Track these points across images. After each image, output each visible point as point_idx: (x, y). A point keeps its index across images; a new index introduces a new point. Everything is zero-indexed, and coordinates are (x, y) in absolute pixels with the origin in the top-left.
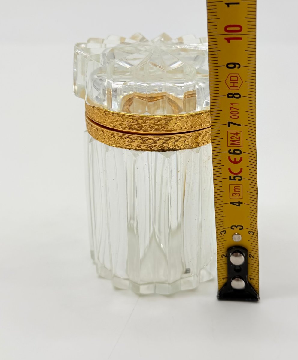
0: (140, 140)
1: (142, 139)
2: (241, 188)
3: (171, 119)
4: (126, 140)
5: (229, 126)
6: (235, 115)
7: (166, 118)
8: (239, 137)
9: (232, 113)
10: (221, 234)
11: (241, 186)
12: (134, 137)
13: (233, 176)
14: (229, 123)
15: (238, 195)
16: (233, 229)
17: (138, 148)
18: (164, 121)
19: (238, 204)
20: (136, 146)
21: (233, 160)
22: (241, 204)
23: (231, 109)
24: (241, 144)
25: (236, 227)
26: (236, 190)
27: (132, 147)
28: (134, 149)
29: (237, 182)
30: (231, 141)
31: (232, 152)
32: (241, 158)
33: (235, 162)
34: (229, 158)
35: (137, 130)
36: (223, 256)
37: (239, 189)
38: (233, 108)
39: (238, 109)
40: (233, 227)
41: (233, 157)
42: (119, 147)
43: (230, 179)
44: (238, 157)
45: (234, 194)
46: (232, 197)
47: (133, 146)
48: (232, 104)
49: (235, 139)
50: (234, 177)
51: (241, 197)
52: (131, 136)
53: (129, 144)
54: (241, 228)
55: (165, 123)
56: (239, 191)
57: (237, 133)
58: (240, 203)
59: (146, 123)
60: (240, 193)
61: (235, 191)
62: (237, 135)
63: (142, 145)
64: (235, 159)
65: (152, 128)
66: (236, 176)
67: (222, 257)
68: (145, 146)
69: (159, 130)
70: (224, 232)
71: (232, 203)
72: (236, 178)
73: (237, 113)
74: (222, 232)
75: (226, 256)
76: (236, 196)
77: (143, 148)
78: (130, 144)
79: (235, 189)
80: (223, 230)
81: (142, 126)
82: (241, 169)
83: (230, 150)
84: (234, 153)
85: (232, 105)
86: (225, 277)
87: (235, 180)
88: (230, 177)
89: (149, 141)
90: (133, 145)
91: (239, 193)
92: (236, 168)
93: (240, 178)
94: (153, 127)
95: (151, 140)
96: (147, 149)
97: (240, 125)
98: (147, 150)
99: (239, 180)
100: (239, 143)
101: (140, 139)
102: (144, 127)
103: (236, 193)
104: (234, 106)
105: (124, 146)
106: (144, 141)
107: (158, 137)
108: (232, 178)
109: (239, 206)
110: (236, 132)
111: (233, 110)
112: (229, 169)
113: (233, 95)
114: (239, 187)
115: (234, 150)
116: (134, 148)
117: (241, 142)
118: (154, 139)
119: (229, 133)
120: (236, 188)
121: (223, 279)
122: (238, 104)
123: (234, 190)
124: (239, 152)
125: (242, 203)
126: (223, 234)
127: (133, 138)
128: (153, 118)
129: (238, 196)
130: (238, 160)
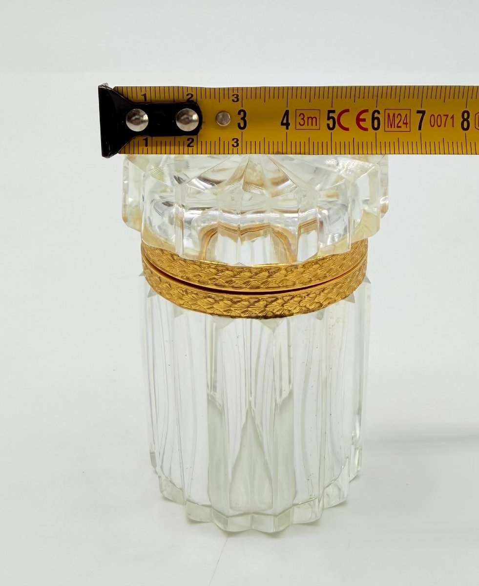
0: (229, 302)
1: (231, 300)
2: (314, 127)
3: (279, 269)
4: (205, 300)
5: (418, 112)
6: (436, 121)
7: (269, 268)
8: (400, 127)
9: (439, 117)
10: (233, 95)
11: (317, 127)
12: (219, 297)
13: (335, 116)
14: (423, 113)
15: (302, 123)
16: (239, 113)
17: (225, 313)
18: (267, 274)
19: (285, 121)
20: (222, 310)
21: (361, 117)
22: (285, 127)
23: (444, 115)
24: (390, 129)
25: (243, 119)
26: (310, 120)
27: (216, 312)
28: (219, 315)
29: (324, 121)
30: (394, 114)
31: (376, 115)
32: (366, 129)
33: (359, 120)
34: (366, 111)
35: (224, 286)
36: (190, 96)
37: (312, 125)
38: (447, 118)
39: (445, 126)
40: (242, 113)
41: (368, 116)
42: (195, 310)
43: (330, 112)
44: (367, 124)
45: (304, 117)
46: (299, 113)
47: (217, 310)
48: (453, 117)
49: (397, 121)
50: (333, 118)
51: (299, 127)
52: (213, 295)
53: (211, 307)
54: (242, 126)
55: (269, 277)
56: (308, 125)
57: (406, 124)
58: (287, 125)
59: (238, 276)
60: (305, 126)
61: (308, 118)
62: (404, 123)
63: (232, 308)
64: (364, 120)
65: (247, 283)
66: (334, 121)
67: (188, 95)
68: (236, 311)
69: (258, 288)
70: (236, 100)
71: (287, 113)
72: (331, 120)
73: (439, 125)
74: (238, 96)
75: (188, 100)
76: (299, 120)
77: (233, 314)
78: (213, 307)
79: (312, 119)
80: (240, 97)
81: (232, 281)
82: (347, 129)
83: (379, 112)
84: (373, 119)
85: (451, 118)
86: (148, 98)
87: (328, 119)
88: (333, 112)
89: (243, 302)
90: (218, 308)
91: (304, 124)
92: (348, 120)
93: (331, 126)
94: (249, 282)
95: (246, 301)
96: (239, 315)
97: (420, 129)
98: (240, 317)
99: (328, 125)
100: (391, 127)
101: (228, 300)
102: (235, 282)
103: (306, 119)
104: (449, 121)
105: (203, 310)
106: (235, 303)
107: (257, 298)
108: (331, 115)
109: (282, 124)
110: (408, 121)
111: (444, 118)
112: (347, 111)
113: (467, 120)
114: (316, 125)
115: (378, 119)
116: (219, 313)
117: (393, 129)
118: (250, 300)
119: (408, 112)
120: (314, 120)
121: (145, 95)
122: (453, 126)
123: (311, 117)
124: (376, 126)
125: (287, 128)
126: (233, 98)
127: (217, 299)
128: (249, 269)
129: (300, 123)
130: (362, 124)
